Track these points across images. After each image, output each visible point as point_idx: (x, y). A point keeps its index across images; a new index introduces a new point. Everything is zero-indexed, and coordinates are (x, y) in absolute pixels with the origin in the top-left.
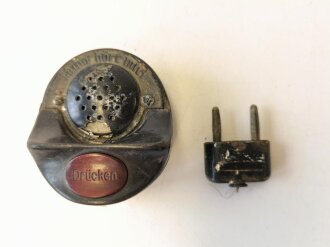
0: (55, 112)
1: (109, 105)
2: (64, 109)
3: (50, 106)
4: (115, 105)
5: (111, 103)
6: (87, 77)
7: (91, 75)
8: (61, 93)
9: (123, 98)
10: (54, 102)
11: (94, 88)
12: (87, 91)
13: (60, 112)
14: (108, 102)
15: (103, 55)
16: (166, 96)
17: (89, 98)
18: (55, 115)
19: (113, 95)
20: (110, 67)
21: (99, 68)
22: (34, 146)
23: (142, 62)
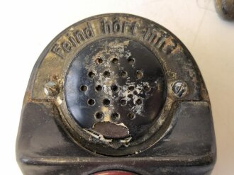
0: (48, 105)
1: (127, 99)
2: (59, 101)
3: (41, 97)
4: (136, 98)
5: (130, 96)
6: (95, 58)
7: (100, 55)
8: (55, 78)
9: (145, 87)
10: (46, 91)
11: (106, 74)
12: (97, 79)
13: (55, 106)
14: (126, 94)
15: (114, 23)
16: (203, 82)
17: (99, 88)
18: (48, 110)
19: (132, 85)
20: (127, 42)
21: (111, 44)
22: (26, 160)
23: (170, 34)
